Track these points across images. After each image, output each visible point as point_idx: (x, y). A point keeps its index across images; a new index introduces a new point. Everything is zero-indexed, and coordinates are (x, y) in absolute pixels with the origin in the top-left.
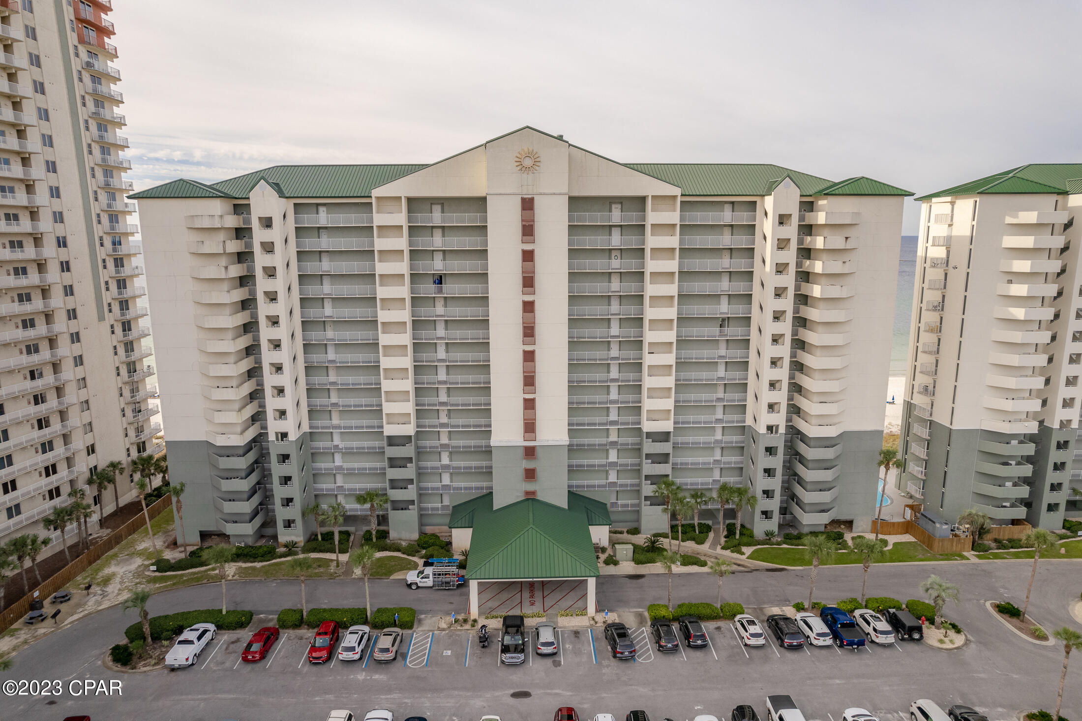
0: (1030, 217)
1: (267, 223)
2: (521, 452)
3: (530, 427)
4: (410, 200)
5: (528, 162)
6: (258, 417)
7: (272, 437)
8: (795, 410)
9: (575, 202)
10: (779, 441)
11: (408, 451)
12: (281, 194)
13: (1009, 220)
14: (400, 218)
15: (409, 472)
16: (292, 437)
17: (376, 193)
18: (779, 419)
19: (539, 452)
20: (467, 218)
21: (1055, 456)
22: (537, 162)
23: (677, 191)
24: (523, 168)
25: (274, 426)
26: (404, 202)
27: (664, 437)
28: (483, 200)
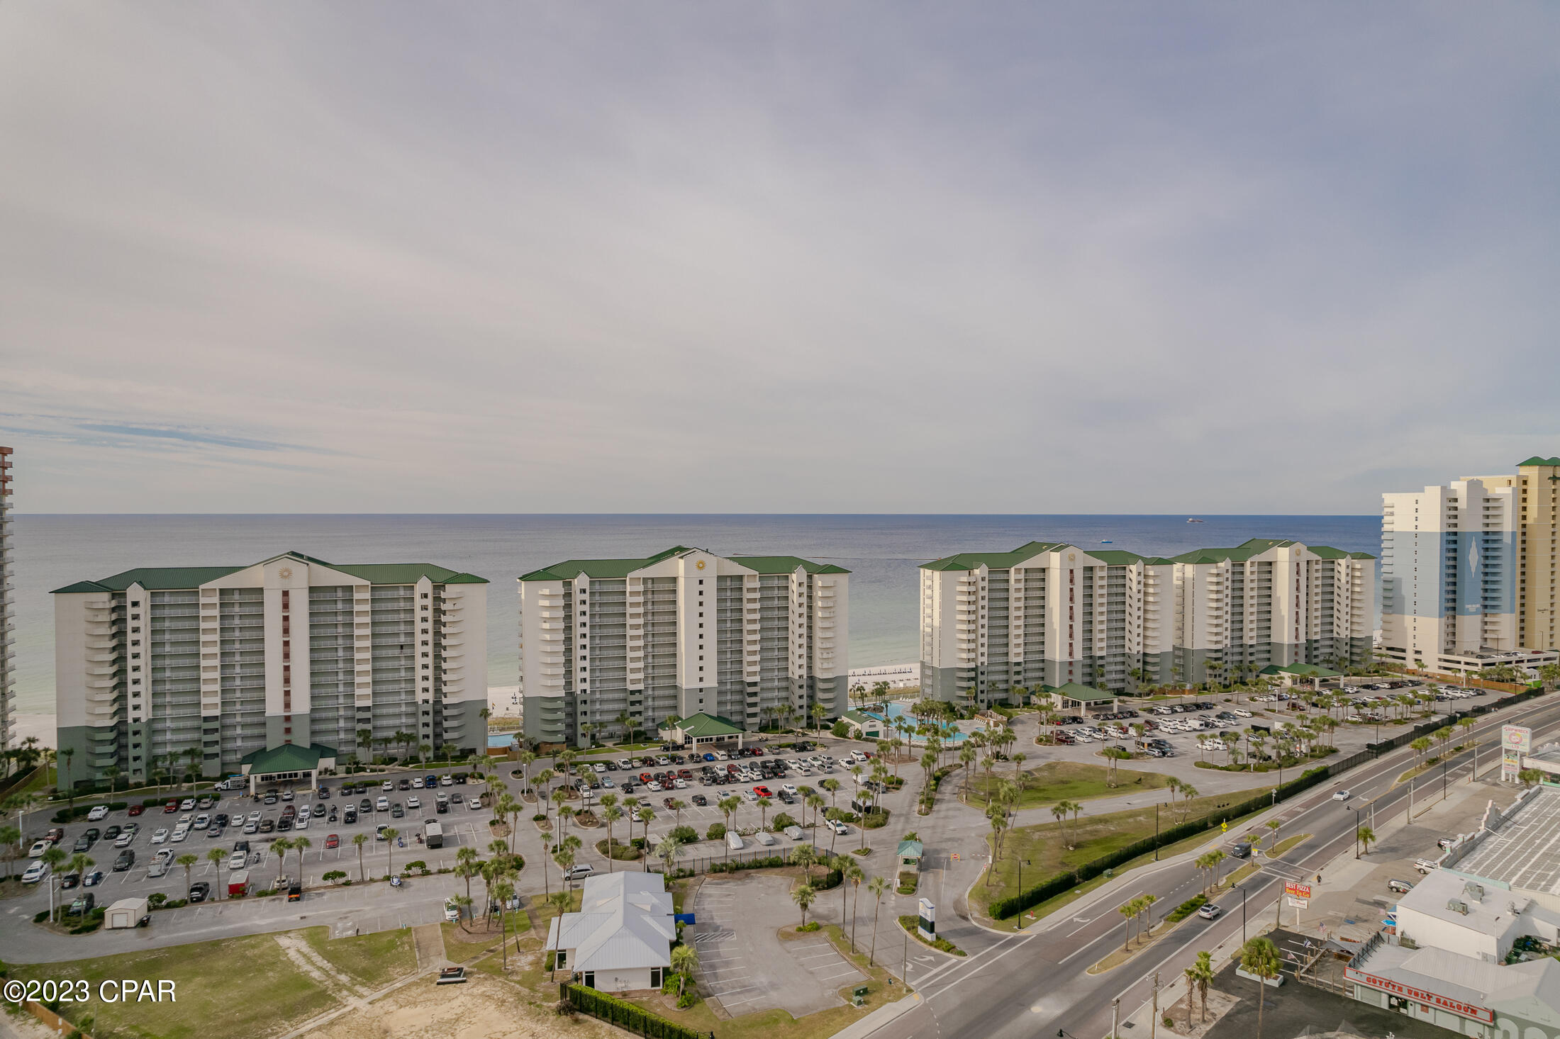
0: (547, 592)
1: (135, 604)
2: (283, 719)
3: (287, 706)
4: (221, 590)
5: (286, 574)
6: (122, 710)
7: (130, 721)
8: (438, 691)
9: (312, 590)
10: (429, 708)
11: (216, 725)
12: (145, 589)
13: (540, 593)
14: (216, 599)
15: (216, 737)
16: (144, 720)
17: (201, 587)
18: (430, 696)
19: (293, 719)
20: (253, 598)
21: (581, 708)
22: (290, 573)
23: (368, 583)
24: (283, 577)
25: (131, 714)
26: (218, 592)
27: (367, 709)
28: (262, 589)
